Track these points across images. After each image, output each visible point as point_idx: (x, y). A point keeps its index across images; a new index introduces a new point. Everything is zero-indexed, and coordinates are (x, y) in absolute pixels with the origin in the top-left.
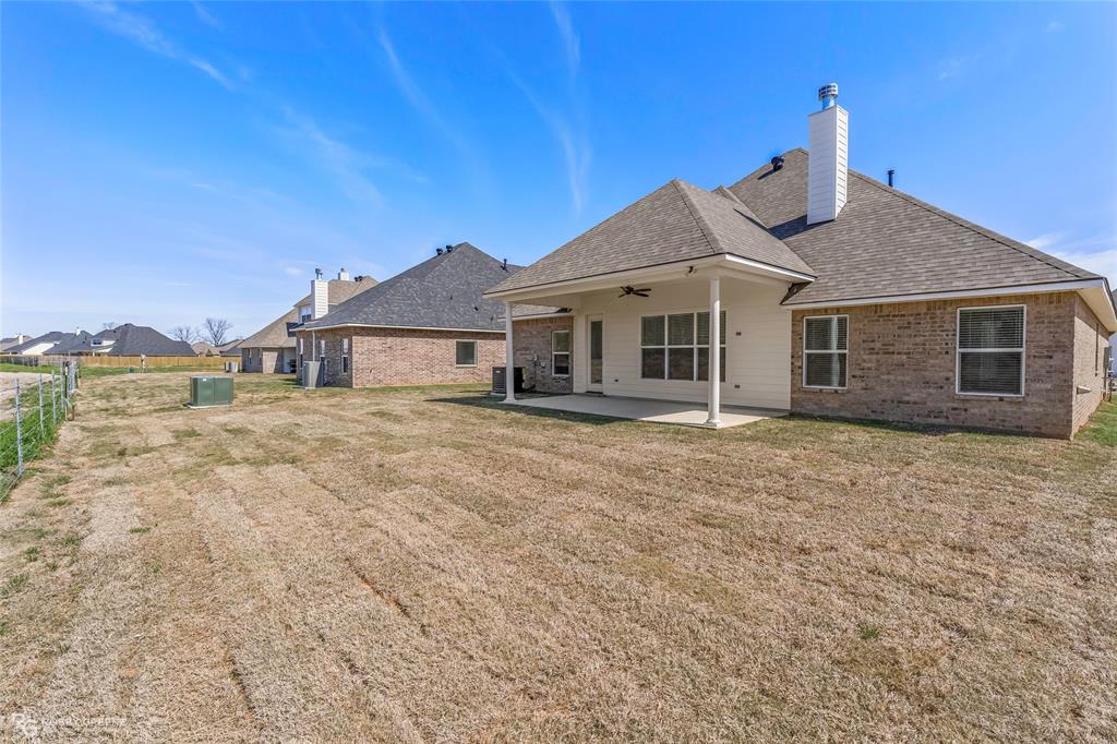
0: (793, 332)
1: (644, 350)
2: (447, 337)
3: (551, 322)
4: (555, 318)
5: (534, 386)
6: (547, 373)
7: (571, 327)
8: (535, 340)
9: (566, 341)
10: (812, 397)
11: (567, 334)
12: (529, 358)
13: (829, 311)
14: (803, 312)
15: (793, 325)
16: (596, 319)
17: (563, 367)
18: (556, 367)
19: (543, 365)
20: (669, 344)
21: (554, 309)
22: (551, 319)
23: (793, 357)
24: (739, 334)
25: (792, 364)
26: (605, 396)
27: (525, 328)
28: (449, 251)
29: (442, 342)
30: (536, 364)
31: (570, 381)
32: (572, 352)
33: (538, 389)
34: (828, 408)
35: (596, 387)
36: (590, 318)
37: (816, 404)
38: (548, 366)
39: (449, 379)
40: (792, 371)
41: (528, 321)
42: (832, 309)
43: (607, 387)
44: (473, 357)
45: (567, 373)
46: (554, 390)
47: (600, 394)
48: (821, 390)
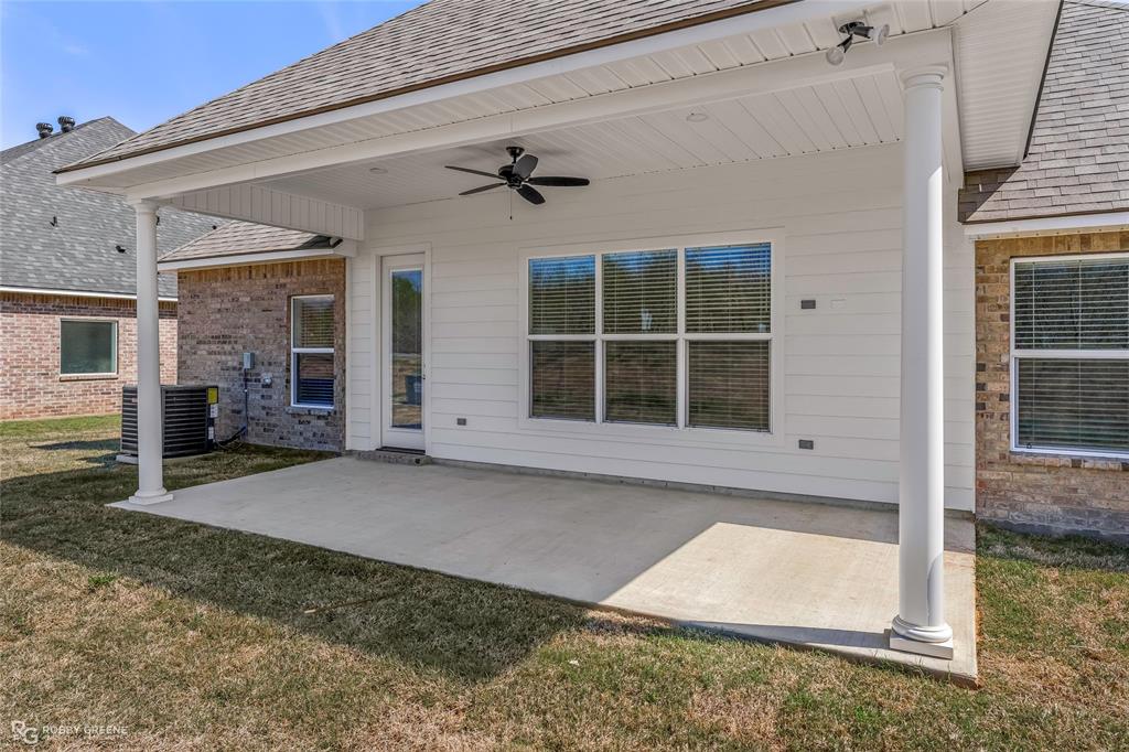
0: (980, 300)
1: (534, 344)
2: (34, 311)
3: (288, 273)
4: (299, 263)
5: (243, 432)
6: (276, 398)
7: (340, 287)
8: (247, 319)
9: (327, 323)
10: (1048, 479)
11: (331, 306)
12: (232, 361)
13: (1096, 243)
14: (1012, 245)
15: (980, 280)
16: (403, 266)
17: (320, 385)
18: (301, 383)
19: (266, 378)
20: (605, 331)
21: (297, 238)
22: (288, 267)
23: (980, 368)
24: (808, 304)
25: (980, 387)
26: (432, 461)
27: (219, 287)
28: (65, 130)
29: (22, 320)
30: (247, 378)
31: (337, 420)
32: (342, 348)
33: (252, 440)
34: (1095, 513)
35: (405, 438)
36: (388, 263)
37: (1057, 500)
38: (281, 382)
39: (40, 407)
40: (980, 406)
41: (228, 270)
42: (1105, 236)
43: (438, 437)
44: (107, 354)
45: (330, 400)
46: (296, 442)
47: (417, 457)
48: (1076, 464)
